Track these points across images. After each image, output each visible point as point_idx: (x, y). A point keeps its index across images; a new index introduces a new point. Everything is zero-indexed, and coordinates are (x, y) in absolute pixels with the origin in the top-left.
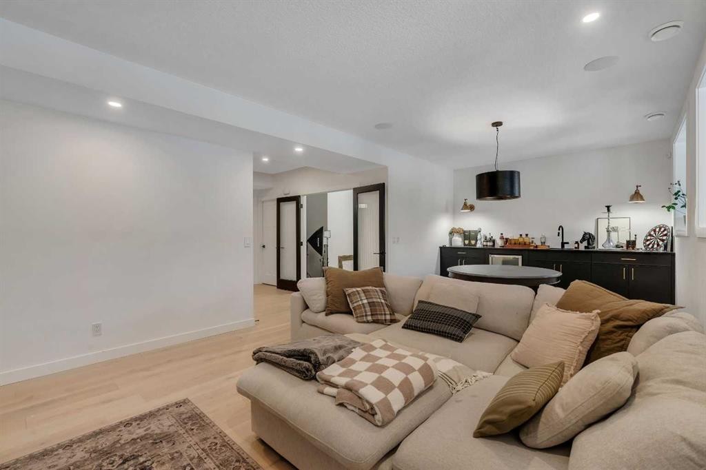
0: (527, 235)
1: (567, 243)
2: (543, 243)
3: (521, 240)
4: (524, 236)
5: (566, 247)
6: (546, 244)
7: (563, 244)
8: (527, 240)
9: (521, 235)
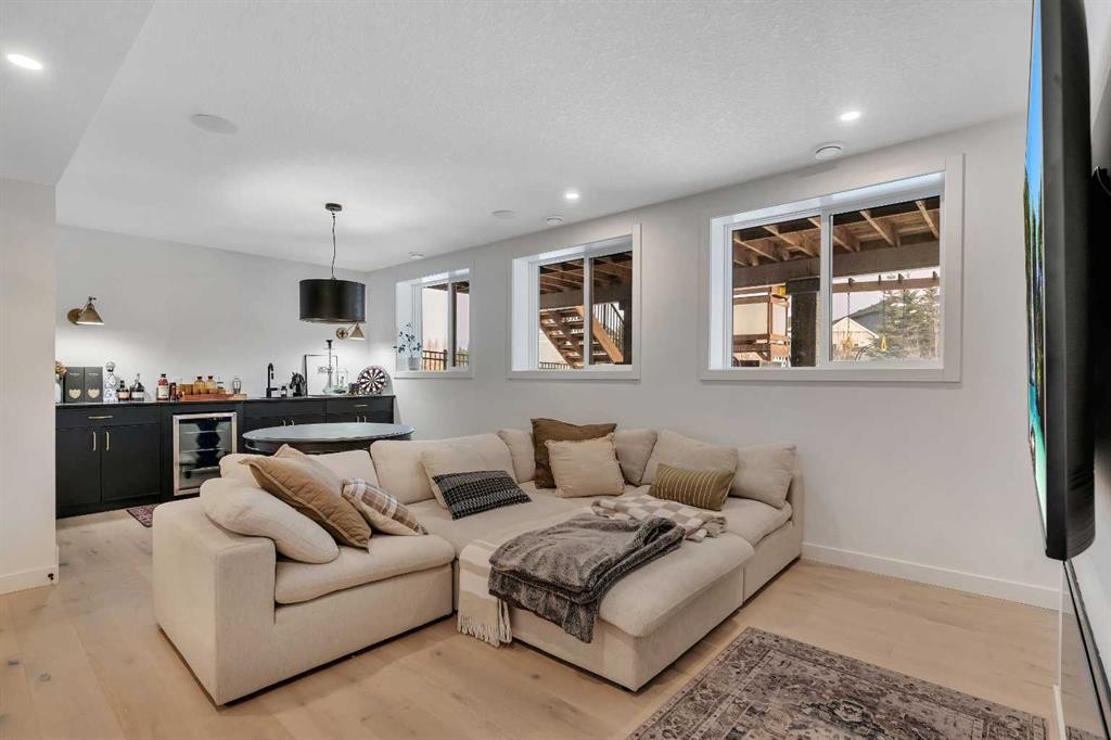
0: (210, 378)
1: (276, 389)
2: (236, 391)
3: (201, 386)
4: (205, 379)
5: (275, 394)
6: (242, 392)
7: (269, 391)
8: (210, 386)
9: (199, 378)
